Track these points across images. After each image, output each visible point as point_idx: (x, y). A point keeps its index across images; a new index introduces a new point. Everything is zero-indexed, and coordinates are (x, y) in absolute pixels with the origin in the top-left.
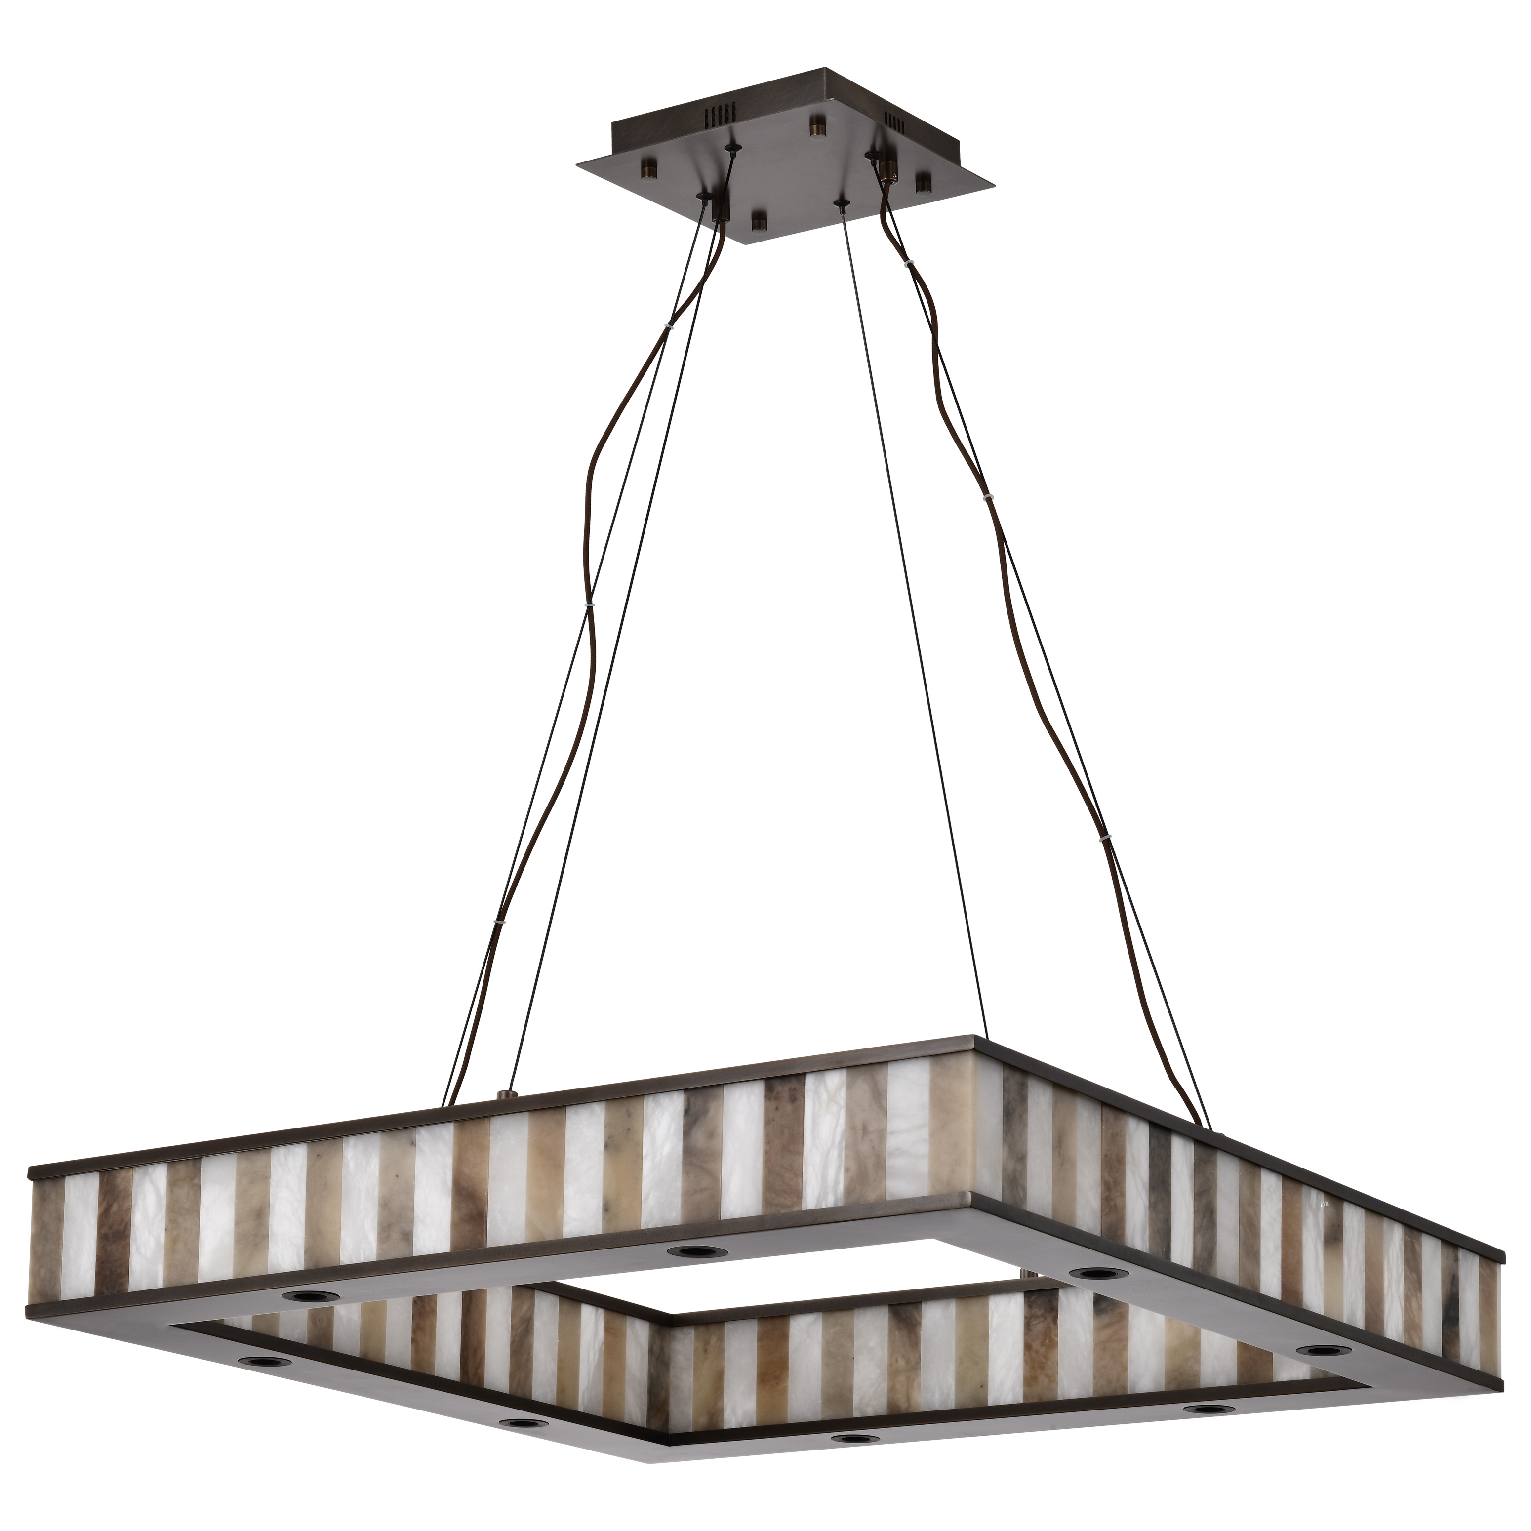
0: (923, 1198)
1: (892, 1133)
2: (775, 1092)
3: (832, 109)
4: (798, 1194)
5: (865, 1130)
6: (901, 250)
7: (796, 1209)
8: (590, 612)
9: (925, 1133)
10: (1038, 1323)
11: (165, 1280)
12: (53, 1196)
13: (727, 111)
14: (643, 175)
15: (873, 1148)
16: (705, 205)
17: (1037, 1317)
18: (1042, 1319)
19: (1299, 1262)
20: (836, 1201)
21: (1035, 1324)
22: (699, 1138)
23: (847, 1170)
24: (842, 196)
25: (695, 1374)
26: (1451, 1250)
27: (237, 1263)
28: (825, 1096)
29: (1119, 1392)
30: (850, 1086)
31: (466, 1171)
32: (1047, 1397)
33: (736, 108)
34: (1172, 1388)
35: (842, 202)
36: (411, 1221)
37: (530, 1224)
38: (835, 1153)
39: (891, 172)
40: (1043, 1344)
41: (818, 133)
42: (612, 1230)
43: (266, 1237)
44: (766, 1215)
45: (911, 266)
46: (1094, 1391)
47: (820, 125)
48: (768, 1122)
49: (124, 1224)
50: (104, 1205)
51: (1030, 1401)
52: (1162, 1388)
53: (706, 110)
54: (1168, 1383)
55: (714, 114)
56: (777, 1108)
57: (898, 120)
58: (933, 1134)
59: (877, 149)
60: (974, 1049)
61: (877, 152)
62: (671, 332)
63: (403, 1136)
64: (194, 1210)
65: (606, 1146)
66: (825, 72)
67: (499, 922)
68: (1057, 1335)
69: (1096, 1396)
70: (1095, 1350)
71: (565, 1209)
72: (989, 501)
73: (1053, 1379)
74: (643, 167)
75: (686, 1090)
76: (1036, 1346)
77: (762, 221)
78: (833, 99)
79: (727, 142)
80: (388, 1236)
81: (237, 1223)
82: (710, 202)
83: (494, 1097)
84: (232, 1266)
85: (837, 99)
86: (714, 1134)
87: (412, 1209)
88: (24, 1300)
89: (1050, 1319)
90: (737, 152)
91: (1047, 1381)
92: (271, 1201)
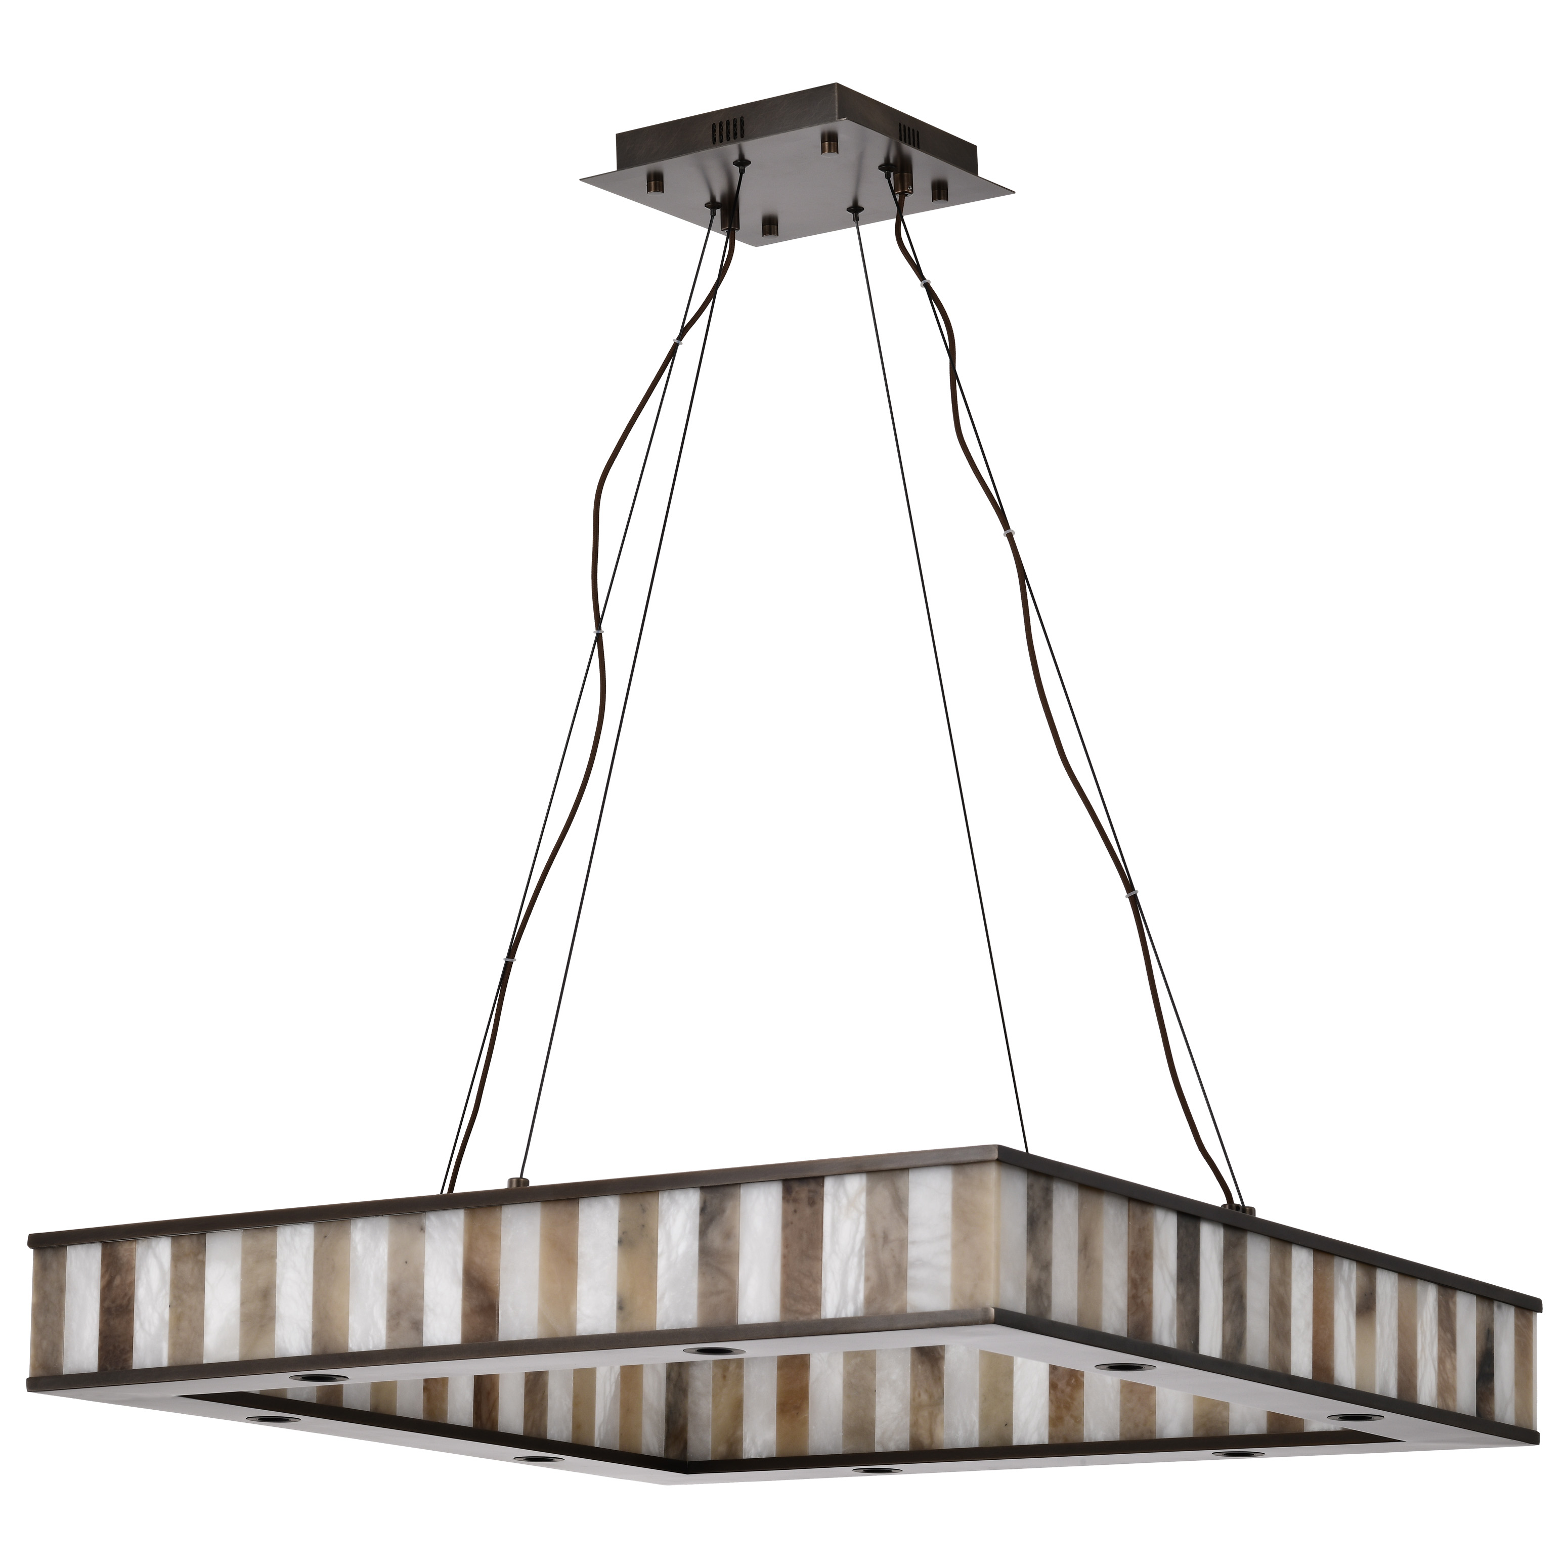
0: (946, 1312)
1: (914, 1243)
2: (794, 1194)
3: (845, 129)
4: (817, 1301)
5: (886, 1238)
6: (917, 268)
7: (815, 1317)
8: (599, 639)
9: (947, 1244)
11: (169, 1359)
12: (54, 1266)
13: (735, 126)
14: (649, 190)
15: (894, 1257)
16: (713, 214)
19: (1331, 1337)
20: (856, 1311)
22: (715, 1238)
23: (867, 1279)
24: (855, 202)
25: (713, 1401)
26: (1486, 1304)
27: (243, 1345)
28: (844, 1201)
29: (1147, 1437)
30: (870, 1192)
31: (477, 1260)
32: (1073, 1439)
33: (745, 123)
34: (1201, 1434)
35: (856, 210)
36: (421, 1310)
37: (542, 1318)
38: (854, 1261)
39: (906, 184)
40: (1068, 1383)
41: (830, 151)
42: (627, 1329)
43: (272, 1319)
44: (784, 1322)
45: (927, 286)
46: (1121, 1434)
47: (832, 142)
48: (787, 1225)
49: (127, 1298)
50: (107, 1277)
51: (1056, 1441)
52: (1190, 1433)
53: (714, 124)
54: (1196, 1429)
55: (722, 129)
56: (795, 1211)
57: (913, 130)
58: (955, 1246)
59: (891, 161)
60: (998, 1160)
61: (892, 165)
62: (680, 347)
63: (413, 1220)
64: (199, 1287)
65: (620, 1242)
66: (836, 88)
67: (509, 960)
68: (1083, 1375)
69: (1123, 1439)
70: (1121, 1392)
71: (578, 1305)
72: (1010, 537)
73: (1079, 1420)
74: (649, 181)
75: (702, 1188)
76: (1061, 1385)
77: (772, 226)
78: (845, 119)
79: (736, 157)
80: (398, 1324)
81: (243, 1304)
82: (718, 211)
83: (505, 1186)
84: (238, 1347)
85: (849, 119)
86: (730, 1235)
87: (422, 1297)
88: (25, 1372)
90: (746, 167)
91: (1072, 1421)
92: (278, 1282)
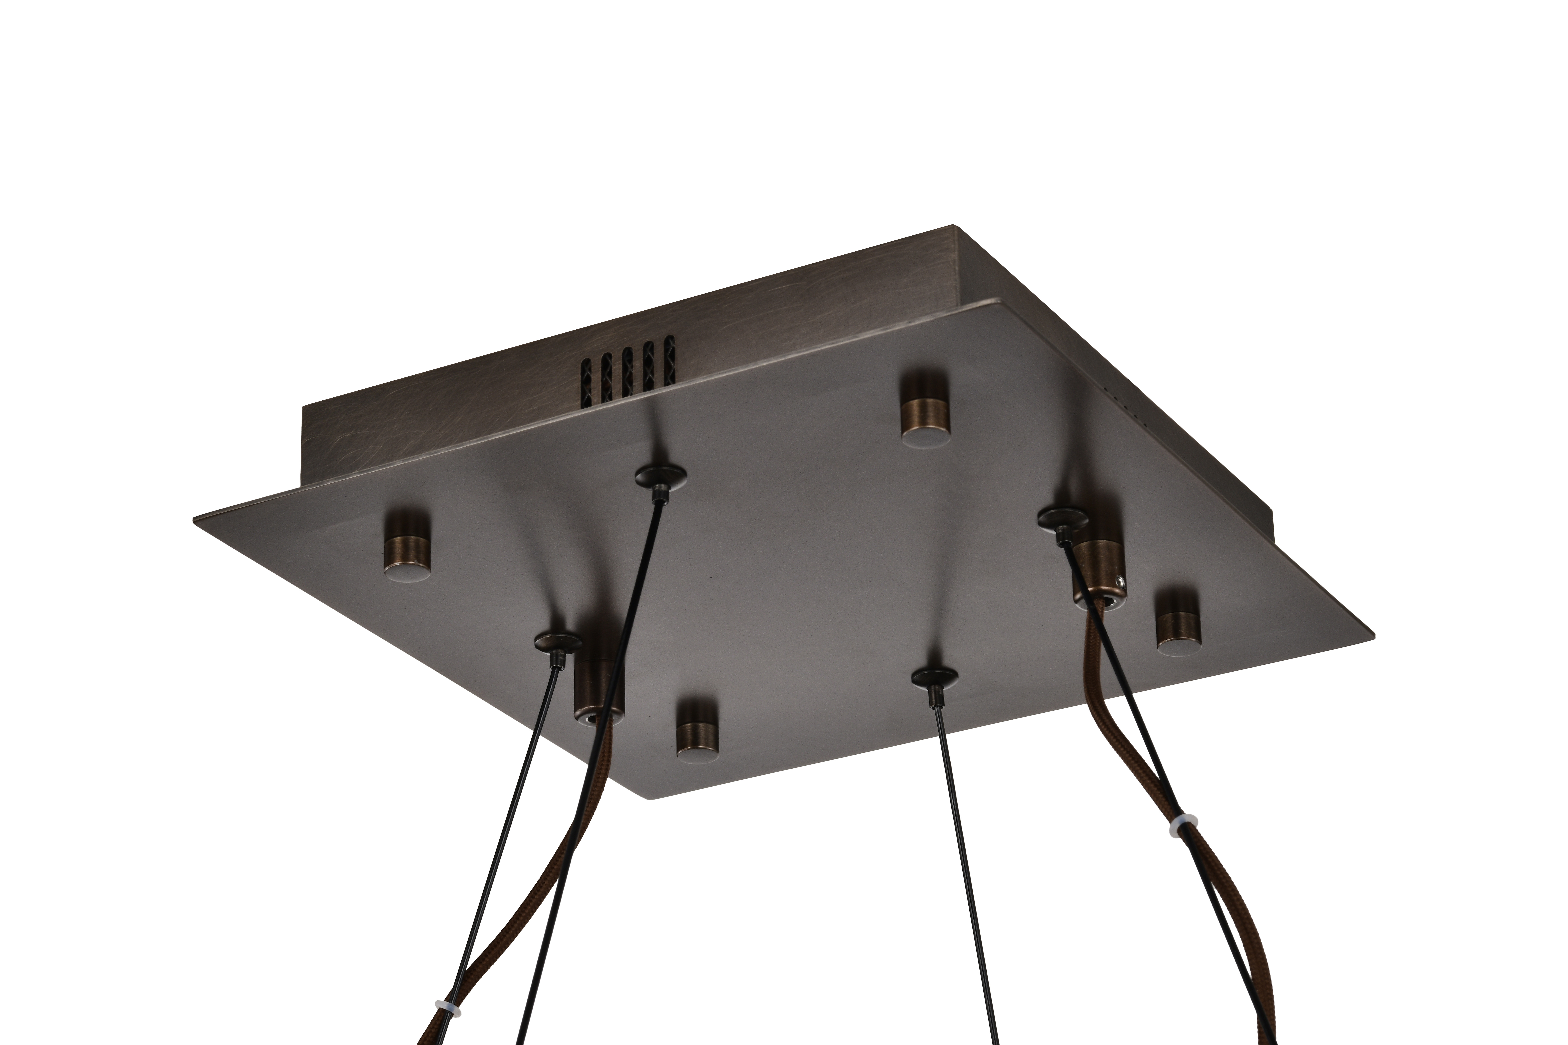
13: (648, 361)
14: (389, 559)
16: (557, 666)
24: (935, 657)
33: (678, 352)
35: (936, 679)
39: (1108, 569)
41: (923, 429)
47: (930, 401)
53: (586, 365)
55: (610, 374)
59: (1072, 499)
61: (1072, 510)
62: (453, 1022)
74: (390, 531)
77: (704, 724)
79: (642, 454)
82: (570, 662)
90: (673, 489)
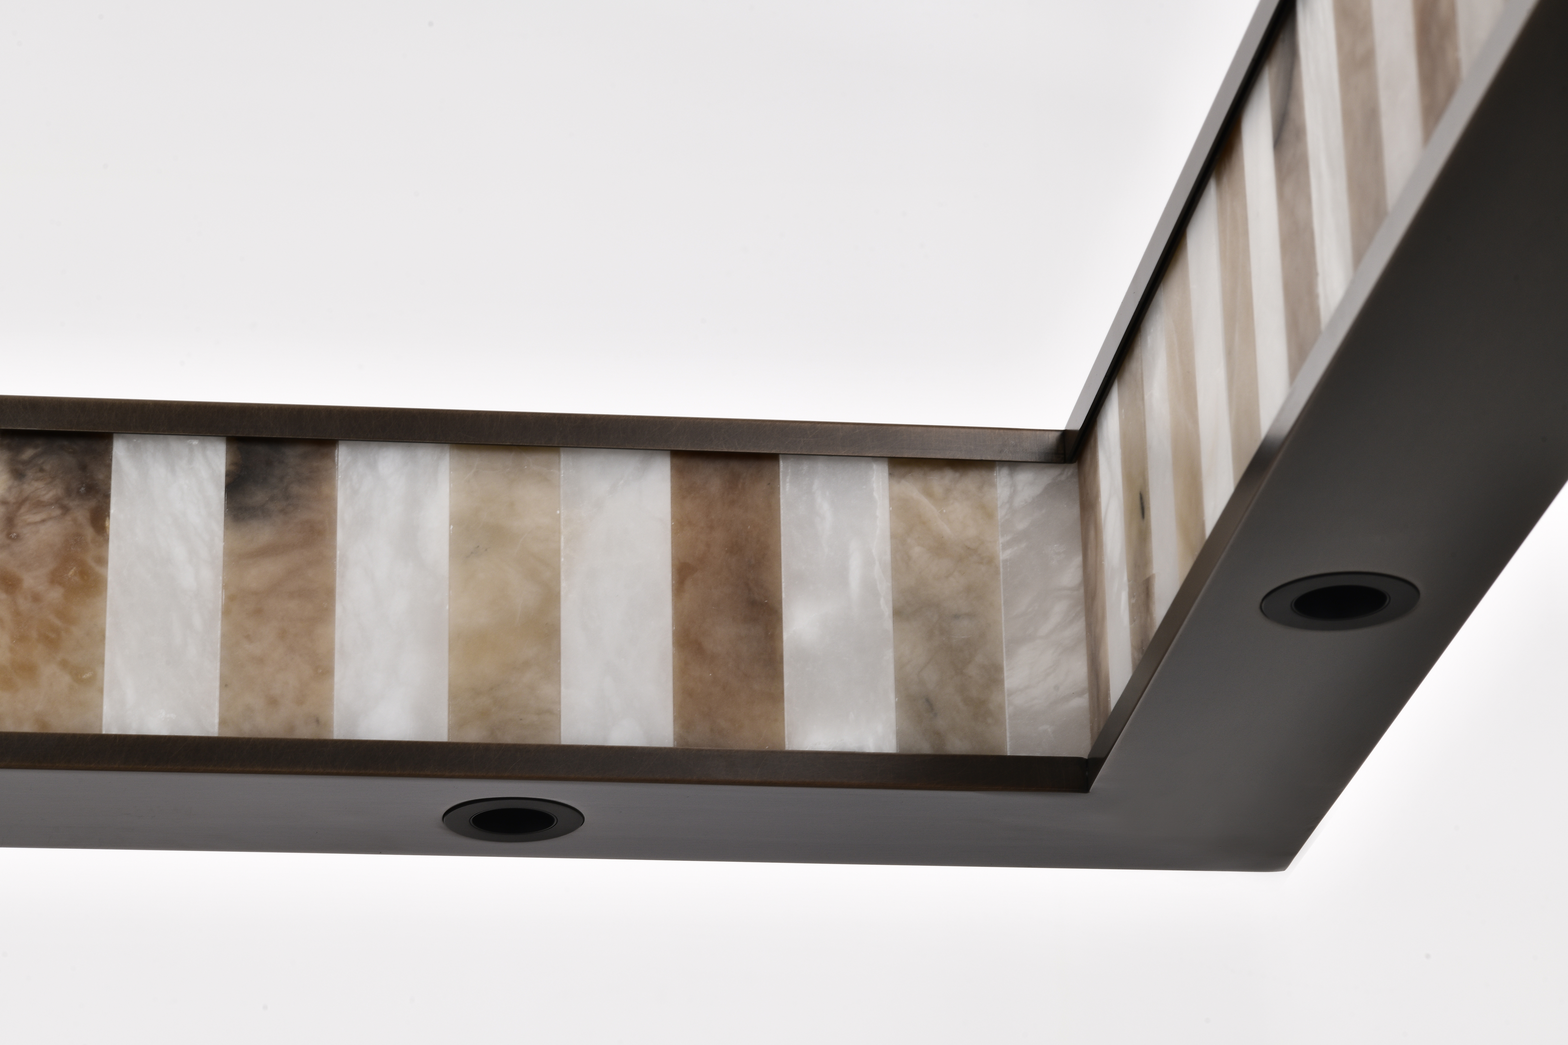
10: (43, 521)
17: (39, 505)
18: (57, 512)
21: (29, 524)
29: (305, 732)
32: (67, 723)
34: (473, 735)
40: (55, 578)
46: (223, 722)
52: (438, 732)
54: (459, 721)
68: (102, 561)
69: (230, 734)
73: (86, 676)
76: (32, 580)
89: (81, 514)
91: (66, 679)
